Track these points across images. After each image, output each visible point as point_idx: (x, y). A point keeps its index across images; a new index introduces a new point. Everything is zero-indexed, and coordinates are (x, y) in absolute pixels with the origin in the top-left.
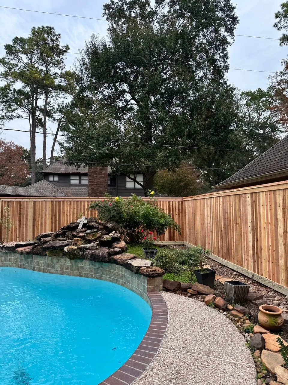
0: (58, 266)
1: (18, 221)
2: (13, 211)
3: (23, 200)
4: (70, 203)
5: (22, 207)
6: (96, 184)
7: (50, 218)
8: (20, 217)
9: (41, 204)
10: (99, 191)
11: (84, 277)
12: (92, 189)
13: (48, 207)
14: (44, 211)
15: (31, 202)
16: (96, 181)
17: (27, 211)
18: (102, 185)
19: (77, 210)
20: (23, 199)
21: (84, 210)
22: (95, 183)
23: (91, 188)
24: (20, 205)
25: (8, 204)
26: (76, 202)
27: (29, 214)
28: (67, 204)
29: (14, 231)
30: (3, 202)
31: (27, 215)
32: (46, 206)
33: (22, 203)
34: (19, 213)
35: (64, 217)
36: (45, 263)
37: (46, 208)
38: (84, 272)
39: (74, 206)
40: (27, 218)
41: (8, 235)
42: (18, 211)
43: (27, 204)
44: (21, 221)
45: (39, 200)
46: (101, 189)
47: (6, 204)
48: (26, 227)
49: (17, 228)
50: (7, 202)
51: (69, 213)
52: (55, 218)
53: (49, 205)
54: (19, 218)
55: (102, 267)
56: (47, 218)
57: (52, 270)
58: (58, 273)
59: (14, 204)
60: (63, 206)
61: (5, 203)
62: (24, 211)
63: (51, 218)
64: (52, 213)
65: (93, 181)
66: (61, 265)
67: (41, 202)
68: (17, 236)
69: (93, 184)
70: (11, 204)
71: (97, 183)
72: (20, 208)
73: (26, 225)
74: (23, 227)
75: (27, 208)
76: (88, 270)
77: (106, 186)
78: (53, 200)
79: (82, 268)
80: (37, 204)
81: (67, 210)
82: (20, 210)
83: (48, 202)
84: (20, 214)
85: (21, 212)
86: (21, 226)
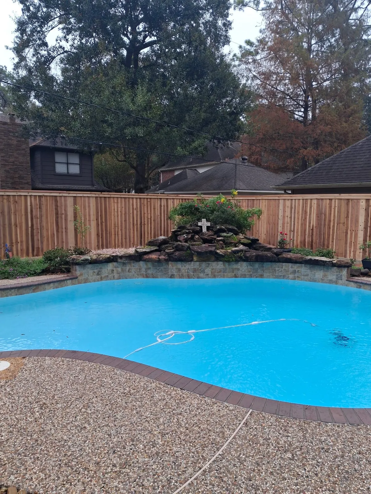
0: (208, 271)
1: (55, 224)
2: (47, 210)
3: (61, 195)
4: (117, 201)
5: (59, 205)
6: (12, 164)
7: (95, 219)
8: (57, 218)
9: (83, 200)
10: (17, 176)
11: (241, 277)
12: (7, 171)
13: (91, 205)
14: (87, 211)
15: (70, 198)
16: (12, 160)
17: (66, 210)
18: (22, 166)
19: (125, 209)
20: (60, 193)
21: (133, 209)
22: (11, 162)
23: (5, 171)
24: (56, 201)
25: (40, 200)
26: (123, 199)
27: (68, 214)
28: (114, 202)
29: (51, 238)
30: (32, 197)
31: (66, 216)
32: (89, 203)
33: (58, 198)
34: (55, 213)
35: (111, 217)
36: (190, 269)
37: (89, 206)
38: (240, 273)
39: (121, 205)
40: (66, 220)
41: (42, 243)
42: (54, 210)
43: (65, 201)
44: (59, 224)
45: (81, 195)
46: (21, 172)
47: (37, 200)
48: (66, 232)
49: (54, 234)
50: (38, 197)
51: (116, 213)
52: (101, 219)
53: (93, 202)
54: (56, 220)
55: (263, 267)
56: (92, 219)
57: (202, 275)
58: (209, 277)
59: (47, 200)
60: (110, 204)
61: (34, 198)
62: (62, 211)
63: (97, 220)
64: (97, 213)
65: (8, 159)
66: (213, 269)
67: (82, 198)
68: (54, 244)
69: (7, 164)
70: (43, 199)
71: (13, 162)
72: (57, 206)
73: (65, 228)
74: (62, 232)
75: (66, 206)
76: (245, 271)
77: (28, 169)
78: (97, 196)
79: (238, 269)
80: (78, 200)
81: (114, 209)
82: (56, 209)
83: (91, 199)
84: (57, 214)
85: (58, 211)
86: (60, 231)
